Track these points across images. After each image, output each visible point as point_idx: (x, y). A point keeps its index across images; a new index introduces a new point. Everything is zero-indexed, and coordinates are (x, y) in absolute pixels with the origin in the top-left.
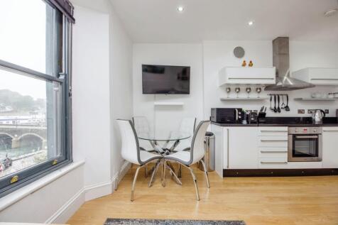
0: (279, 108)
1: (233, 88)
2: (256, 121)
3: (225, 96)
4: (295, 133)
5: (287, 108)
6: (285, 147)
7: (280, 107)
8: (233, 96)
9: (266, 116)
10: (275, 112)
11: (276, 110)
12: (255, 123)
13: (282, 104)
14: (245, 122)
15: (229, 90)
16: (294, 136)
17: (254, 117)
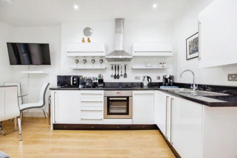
0: (118, 75)
1: (81, 60)
2: (90, 85)
3: (75, 66)
4: (108, 96)
5: (125, 76)
6: (101, 106)
7: (120, 75)
8: (81, 66)
9: (104, 81)
10: (115, 78)
11: (116, 77)
12: (90, 87)
13: (121, 72)
14: (80, 86)
15: (77, 61)
16: (108, 98)
17: (90, 83)
